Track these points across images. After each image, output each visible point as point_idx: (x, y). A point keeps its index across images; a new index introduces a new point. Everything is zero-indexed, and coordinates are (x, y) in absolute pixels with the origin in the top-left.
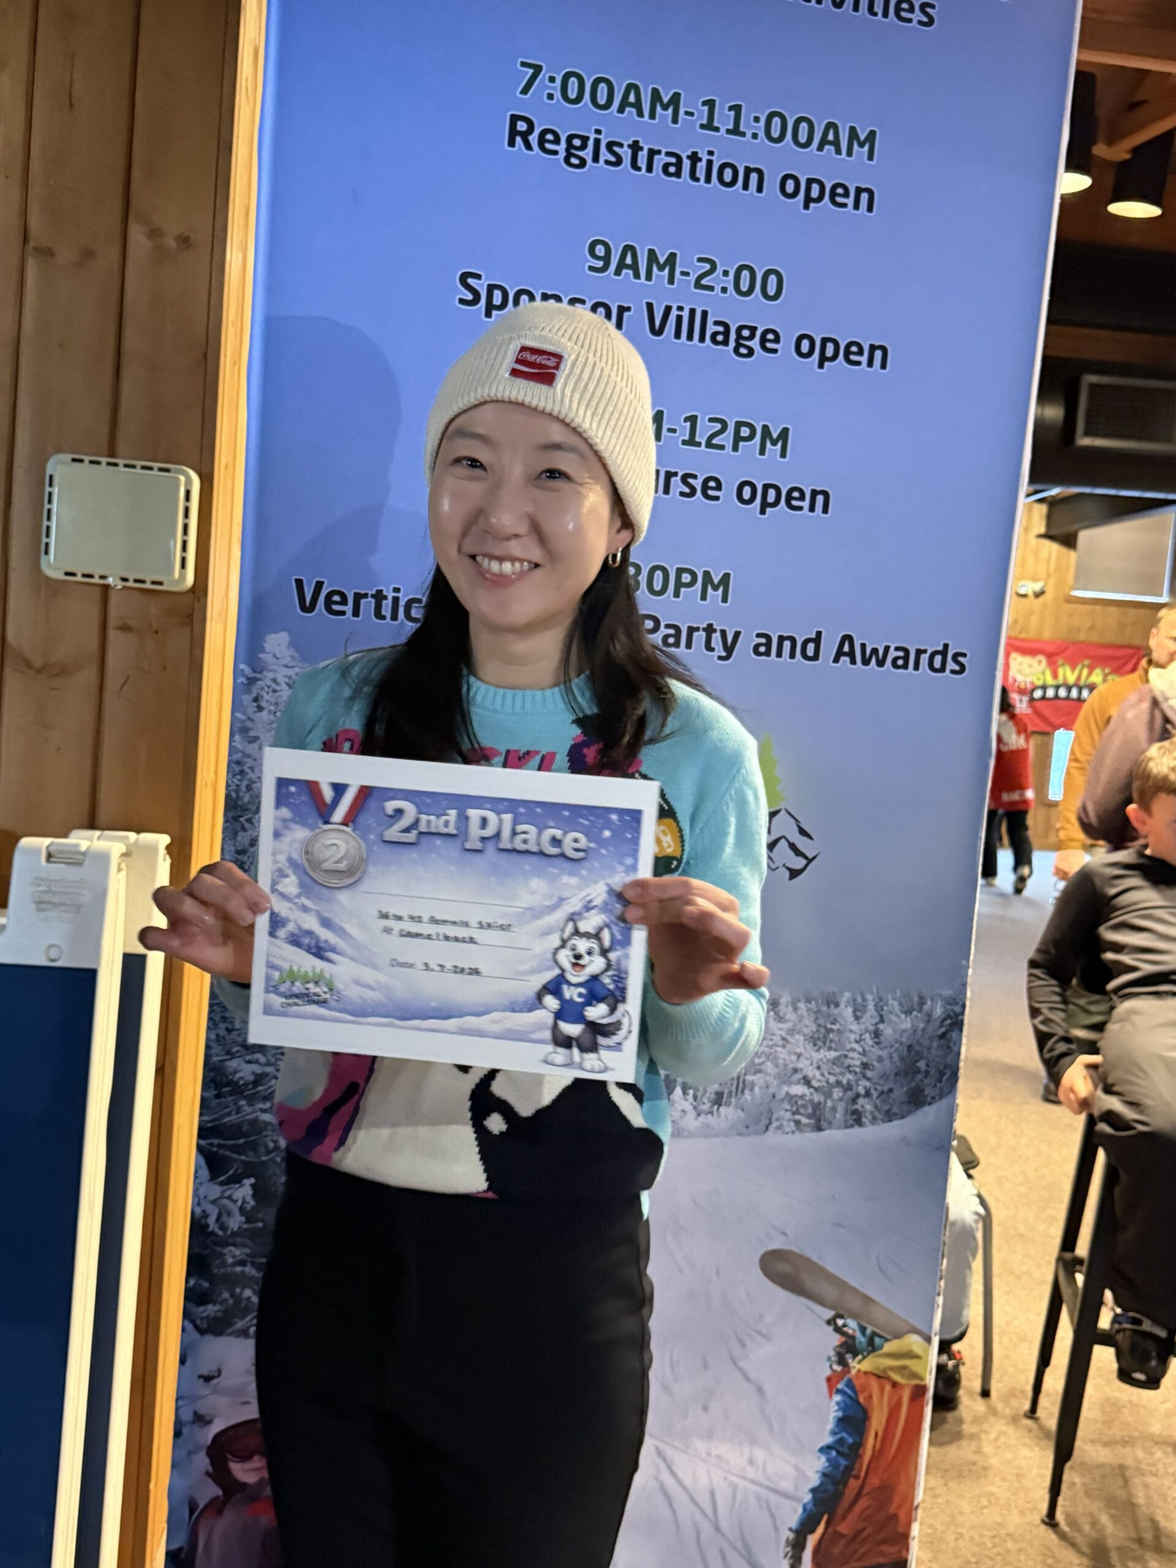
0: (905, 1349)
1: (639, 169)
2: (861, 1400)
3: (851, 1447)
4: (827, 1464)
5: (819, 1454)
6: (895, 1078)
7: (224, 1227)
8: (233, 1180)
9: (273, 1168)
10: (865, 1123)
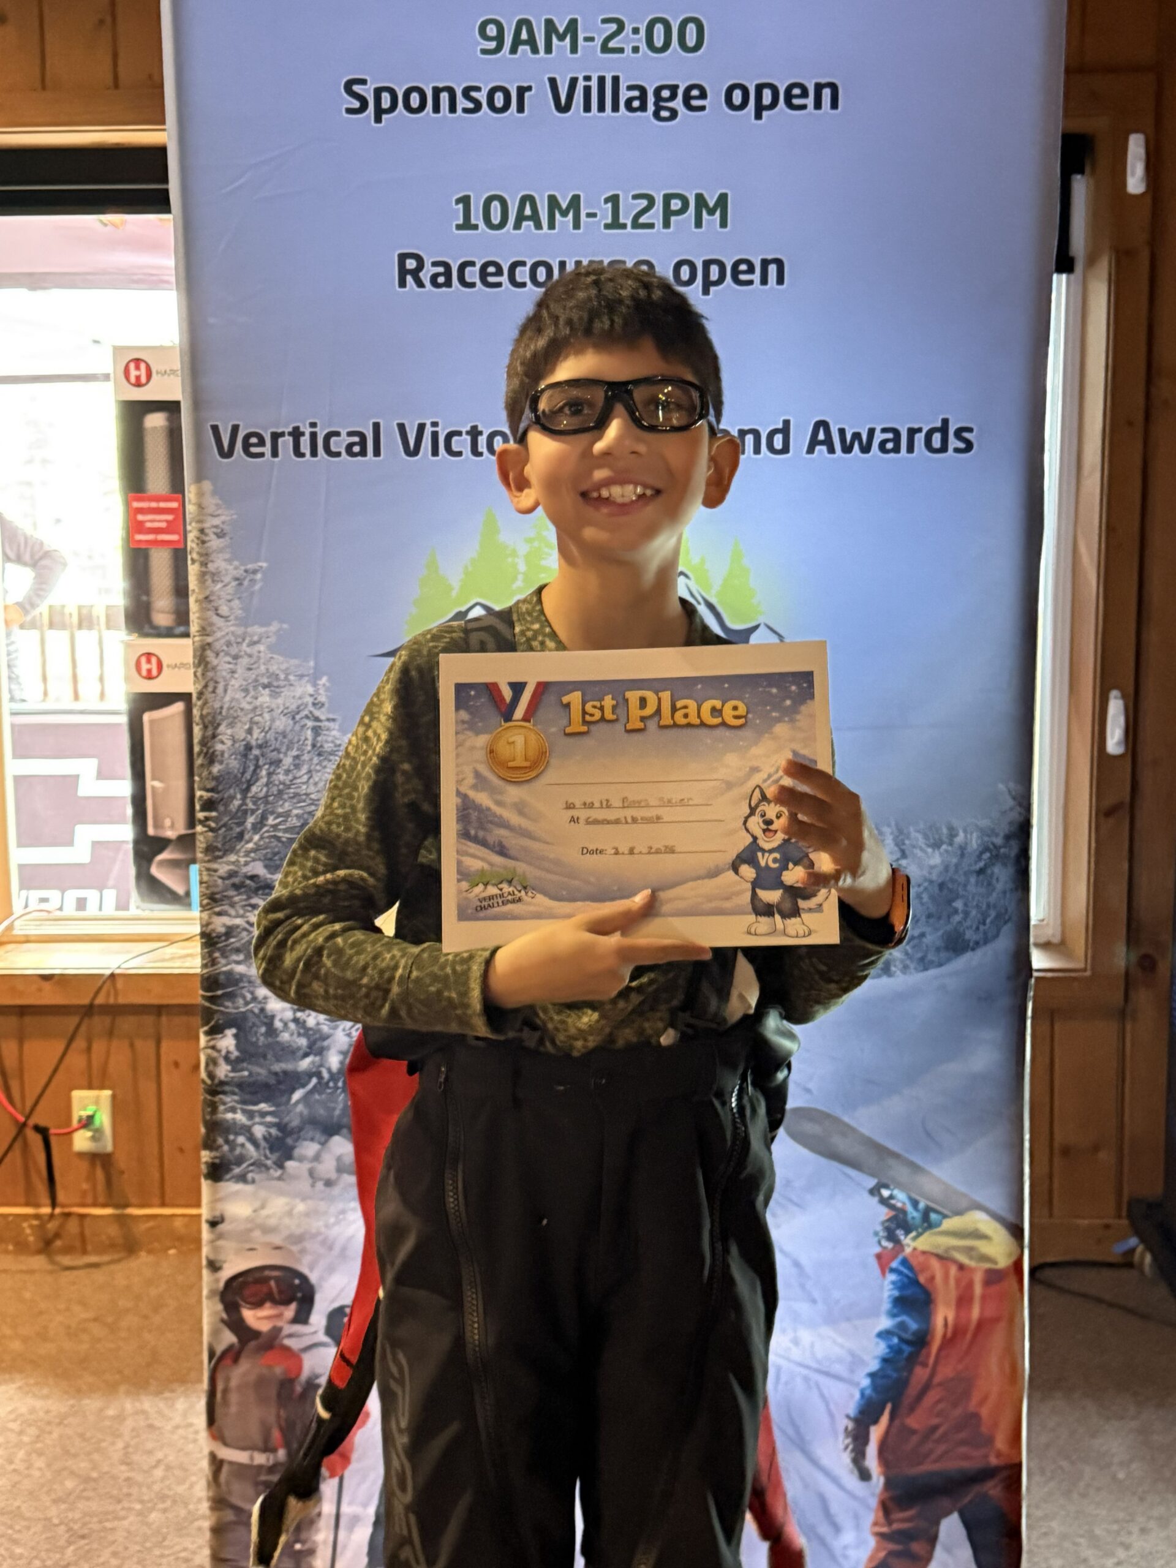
0: (971, 1227)
2: (922, 1279)
3: (914, 1333)
4: (887, 1351)
5: (878, 1340)
6: (927, 922)
7: (211, 1075)
8: (215, 1031)
9: (252, 1019)
10: (895, 972)
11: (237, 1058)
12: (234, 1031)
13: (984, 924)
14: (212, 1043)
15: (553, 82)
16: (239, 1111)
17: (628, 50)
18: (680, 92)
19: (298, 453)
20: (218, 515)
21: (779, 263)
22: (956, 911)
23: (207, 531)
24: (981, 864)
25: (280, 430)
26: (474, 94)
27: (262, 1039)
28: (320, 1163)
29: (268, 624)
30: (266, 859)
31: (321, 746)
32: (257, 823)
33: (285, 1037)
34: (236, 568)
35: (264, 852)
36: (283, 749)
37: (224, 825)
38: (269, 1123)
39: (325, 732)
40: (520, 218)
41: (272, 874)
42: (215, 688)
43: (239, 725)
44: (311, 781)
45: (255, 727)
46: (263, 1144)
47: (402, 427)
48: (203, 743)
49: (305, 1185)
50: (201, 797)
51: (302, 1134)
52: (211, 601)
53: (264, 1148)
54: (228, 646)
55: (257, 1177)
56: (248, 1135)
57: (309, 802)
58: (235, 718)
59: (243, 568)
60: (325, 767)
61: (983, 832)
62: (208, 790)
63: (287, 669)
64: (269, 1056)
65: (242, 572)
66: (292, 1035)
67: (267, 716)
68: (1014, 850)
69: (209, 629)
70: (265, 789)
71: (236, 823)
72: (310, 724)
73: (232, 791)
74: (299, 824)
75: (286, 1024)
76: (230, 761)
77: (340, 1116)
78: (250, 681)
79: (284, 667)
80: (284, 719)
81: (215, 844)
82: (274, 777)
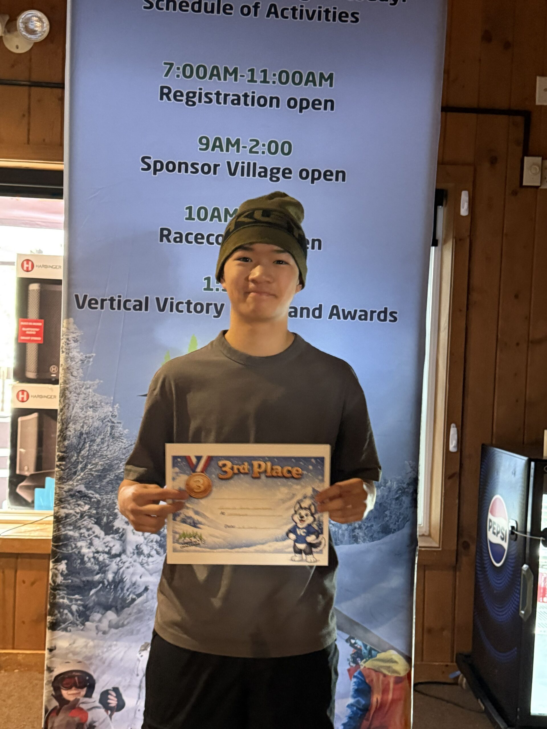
0: (389, 657)
1: (220, 103)
2: (367, 681)
3: (363, 705)
4: (351, 713)
5: (347, 708)
6: (374, 520)
7: (54, 582)
8: (57, 561)
9: (75, 556)
10: (360, 542)
11: (66, 574)
12: (66, 561)
13: (398, 521)
14: (55, 567)
15: (229, 163)
16: (66, 598)
17: (260, 153)
18: (281, 171)
19: (112, 308)
20: (75, 333)
21: (319, 241)
22: (386, 516)
23: (70, 339)
24: (397, 496)
25: (105, 298)
26: (195, 166)
27: (78, 565)
28: (101, 623)
29: (95, 380)
30: (86, 484)
31: (114, 434)
32: (83, 468)
33: (89, 565)
34: (81, 356)
35: (85, 481)
36: (97, 435)
37: (67, 468)
38: (80, 604)
39: (116, 428)
40: (213, 217)
41: (88, 490)
42: (68, 407)
43: (78, 424)
44: (108, 449)
45: (85, 425)
46: (76, 614)
47: (158, 299)
48: (61, 431)
49: (93, 633)
50: (59, 455)
51: (94, 609)
52: (69, 369)
53: (76, 616)
54: (75, 389)
55: (72, 629)
56: (69, 609)
57: (107, 458)
58: (76, 421)
59: (84, 356)
60: (115, 444)
61: (398, 482)
62: (62, 452)
63: (101, 400)
64: (81, 573)
65: (84, 357)
66: (92, 564)
67: (91, 420)
68: (411, 491)
69: (67, 382)
70: (87, 453)
71: (73, 467)
72: (110, 424)
73: (72, 453)
74: (101, 469)
75: (89, 559)
76: (73, 440)
77: (112, 602)
78: (84, 405)
79: (100, 399)
80: (98, 422)
81: (63, 476)
82: (92, 447)
